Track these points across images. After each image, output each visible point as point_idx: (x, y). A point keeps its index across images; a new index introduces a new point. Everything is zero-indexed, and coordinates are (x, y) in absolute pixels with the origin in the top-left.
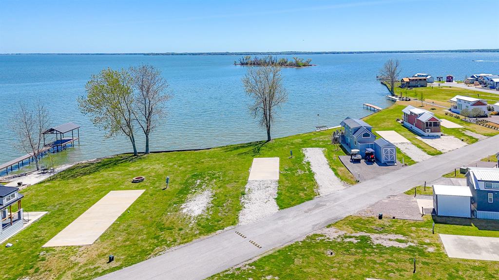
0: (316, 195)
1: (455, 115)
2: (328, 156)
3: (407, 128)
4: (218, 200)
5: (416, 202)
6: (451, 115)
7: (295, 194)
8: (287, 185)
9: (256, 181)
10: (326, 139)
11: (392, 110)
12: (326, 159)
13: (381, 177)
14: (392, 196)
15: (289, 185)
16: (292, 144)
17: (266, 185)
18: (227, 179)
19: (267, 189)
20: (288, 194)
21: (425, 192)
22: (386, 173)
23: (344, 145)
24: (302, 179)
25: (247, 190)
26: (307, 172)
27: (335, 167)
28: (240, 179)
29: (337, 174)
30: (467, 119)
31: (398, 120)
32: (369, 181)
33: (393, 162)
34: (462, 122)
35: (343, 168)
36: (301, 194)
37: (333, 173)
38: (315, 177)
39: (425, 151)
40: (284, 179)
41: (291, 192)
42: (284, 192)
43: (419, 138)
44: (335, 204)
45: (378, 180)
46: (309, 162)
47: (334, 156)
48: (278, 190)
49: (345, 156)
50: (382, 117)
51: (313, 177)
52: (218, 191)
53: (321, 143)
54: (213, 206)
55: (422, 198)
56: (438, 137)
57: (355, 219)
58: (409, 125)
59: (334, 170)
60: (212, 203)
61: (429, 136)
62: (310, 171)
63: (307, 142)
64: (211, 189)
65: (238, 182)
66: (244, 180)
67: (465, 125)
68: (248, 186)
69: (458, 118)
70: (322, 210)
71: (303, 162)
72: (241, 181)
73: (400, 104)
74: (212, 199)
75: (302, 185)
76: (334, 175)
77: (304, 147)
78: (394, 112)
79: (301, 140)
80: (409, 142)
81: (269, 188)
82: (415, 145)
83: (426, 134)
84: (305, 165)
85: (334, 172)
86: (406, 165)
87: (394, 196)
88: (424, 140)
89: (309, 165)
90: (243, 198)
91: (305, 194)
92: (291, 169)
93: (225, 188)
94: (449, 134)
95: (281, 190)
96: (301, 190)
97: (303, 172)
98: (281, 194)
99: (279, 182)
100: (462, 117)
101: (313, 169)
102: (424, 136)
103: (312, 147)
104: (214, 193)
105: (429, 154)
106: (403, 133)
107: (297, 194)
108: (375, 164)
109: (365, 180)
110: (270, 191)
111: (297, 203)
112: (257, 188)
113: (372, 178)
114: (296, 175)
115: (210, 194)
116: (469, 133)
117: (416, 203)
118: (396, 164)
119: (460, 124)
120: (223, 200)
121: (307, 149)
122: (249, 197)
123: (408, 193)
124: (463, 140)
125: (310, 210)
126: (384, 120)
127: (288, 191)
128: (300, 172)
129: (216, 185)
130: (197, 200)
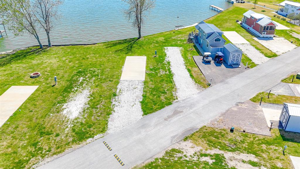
0: (175, 99)
1: (282, 17)
2: (185, 57)
3: (245, 29)
4: (94, 101)
5: (262, 111)
6: (278, 17)
7: (157, 97)
8: (150, 86)
9: (126, 81)
10: (183, 38)
11: (231, 11)
12: (182, 59)
13: (229, 80)
14: (239, 103)
15: (153, 86)
16: (157, 42)
17: (134, 86)
18: (104, 77)
19: (135, 90)
20: (151, 97)
21: (268, 100)
22: (232, 77)
23: (197, 45)
24: (163, 80)
25: (118, 90)
26: (168, 73)
27: (190, 68)
28: (114, 78)
29: (191, 76)
30: (292, 21)
31: (237, 21)
32: (219, 84)
33: (238, 64)
34: (288, 24)
35: (197, 69)
36: (162, 98)
37: (189, 75)
38: (174, 79)
39: (263, 53)
40: (149, 80)
41: (154, 95)
42: (148, 94)
43: (256, 39)
44: (191, 111)
45: (227, 83)
46: (169, 62)
47: (189, 56)
48: (144, 91)
49: (198, 57)
50: (225, 18)
51: (173, 79)
52: (95, 90)
53: (179, 42)
54: (89, 108)
55: (267, 107)
56: (271, 38)
57: (209, 130)
58: (247, 26)
59: (189, 71)
60: (89, 104)
61: (263, 37)
62: (170, 72)
63: (168, 41)
64: (90, 88)
65: (112, 81)
66: (117, 80)
67: (291, 26)
68: (119, 86)
69: (284, 20)
70: (179, 117)
71: (165, 62)
72: (115, 80)
73: (237, 6)
74: (89, 99)
75: (163, 87)
76: (189, 76)
77: (166, 46)
78: (233, 13)
79: (163, 38)
80: (248, 43)
81: (136, 90)
82: (253, 46)
83: (261, 36)
84: (166, 64)
85: (189, 73)
86: (248, 67)
87: (242, 103)
88: (260, 41)
89: (169, 65)
90: (114, 100)
91: (166, 98)
92: (155, 69)
93: (101, 87)
94: (280, 36)
95: (146, 92)
96: (163, 93)
97: (164, 72)
98: (146, 97)
99: (145, 82)
100: (287, 19)
101: (173, 70)
102: (260, 37)
103: (172, 46)
104: (91, 92)
105: (266, 56)
106: (242, 34)
107: (159, 97)
108: (223, 66)
109: (215, 83)
110: (137, 93)
111: (158, 108)
112: (126, 89)
113: (222, 81)
114: (159, 75)
115: (88, 94)
116: (295, 35)
117: (262, 113)
118: (240, 66)
119: (286, 26)
120: (98, 101)
121: (169, 48)
122: (119, 99)
123: (254, 100)
124: (292, 42)
125: (169, 117)
126: (226, 21)
127: (151, 93)
128: (162, 73)
129: (94, 83)
130: (77, 100)
